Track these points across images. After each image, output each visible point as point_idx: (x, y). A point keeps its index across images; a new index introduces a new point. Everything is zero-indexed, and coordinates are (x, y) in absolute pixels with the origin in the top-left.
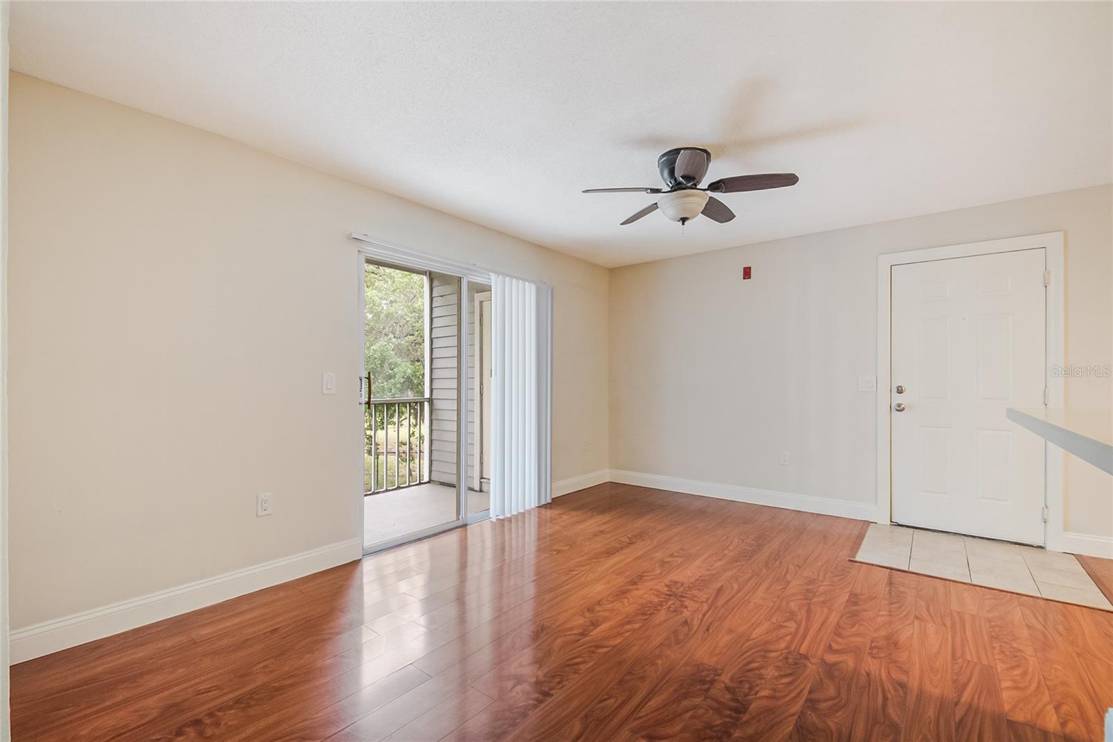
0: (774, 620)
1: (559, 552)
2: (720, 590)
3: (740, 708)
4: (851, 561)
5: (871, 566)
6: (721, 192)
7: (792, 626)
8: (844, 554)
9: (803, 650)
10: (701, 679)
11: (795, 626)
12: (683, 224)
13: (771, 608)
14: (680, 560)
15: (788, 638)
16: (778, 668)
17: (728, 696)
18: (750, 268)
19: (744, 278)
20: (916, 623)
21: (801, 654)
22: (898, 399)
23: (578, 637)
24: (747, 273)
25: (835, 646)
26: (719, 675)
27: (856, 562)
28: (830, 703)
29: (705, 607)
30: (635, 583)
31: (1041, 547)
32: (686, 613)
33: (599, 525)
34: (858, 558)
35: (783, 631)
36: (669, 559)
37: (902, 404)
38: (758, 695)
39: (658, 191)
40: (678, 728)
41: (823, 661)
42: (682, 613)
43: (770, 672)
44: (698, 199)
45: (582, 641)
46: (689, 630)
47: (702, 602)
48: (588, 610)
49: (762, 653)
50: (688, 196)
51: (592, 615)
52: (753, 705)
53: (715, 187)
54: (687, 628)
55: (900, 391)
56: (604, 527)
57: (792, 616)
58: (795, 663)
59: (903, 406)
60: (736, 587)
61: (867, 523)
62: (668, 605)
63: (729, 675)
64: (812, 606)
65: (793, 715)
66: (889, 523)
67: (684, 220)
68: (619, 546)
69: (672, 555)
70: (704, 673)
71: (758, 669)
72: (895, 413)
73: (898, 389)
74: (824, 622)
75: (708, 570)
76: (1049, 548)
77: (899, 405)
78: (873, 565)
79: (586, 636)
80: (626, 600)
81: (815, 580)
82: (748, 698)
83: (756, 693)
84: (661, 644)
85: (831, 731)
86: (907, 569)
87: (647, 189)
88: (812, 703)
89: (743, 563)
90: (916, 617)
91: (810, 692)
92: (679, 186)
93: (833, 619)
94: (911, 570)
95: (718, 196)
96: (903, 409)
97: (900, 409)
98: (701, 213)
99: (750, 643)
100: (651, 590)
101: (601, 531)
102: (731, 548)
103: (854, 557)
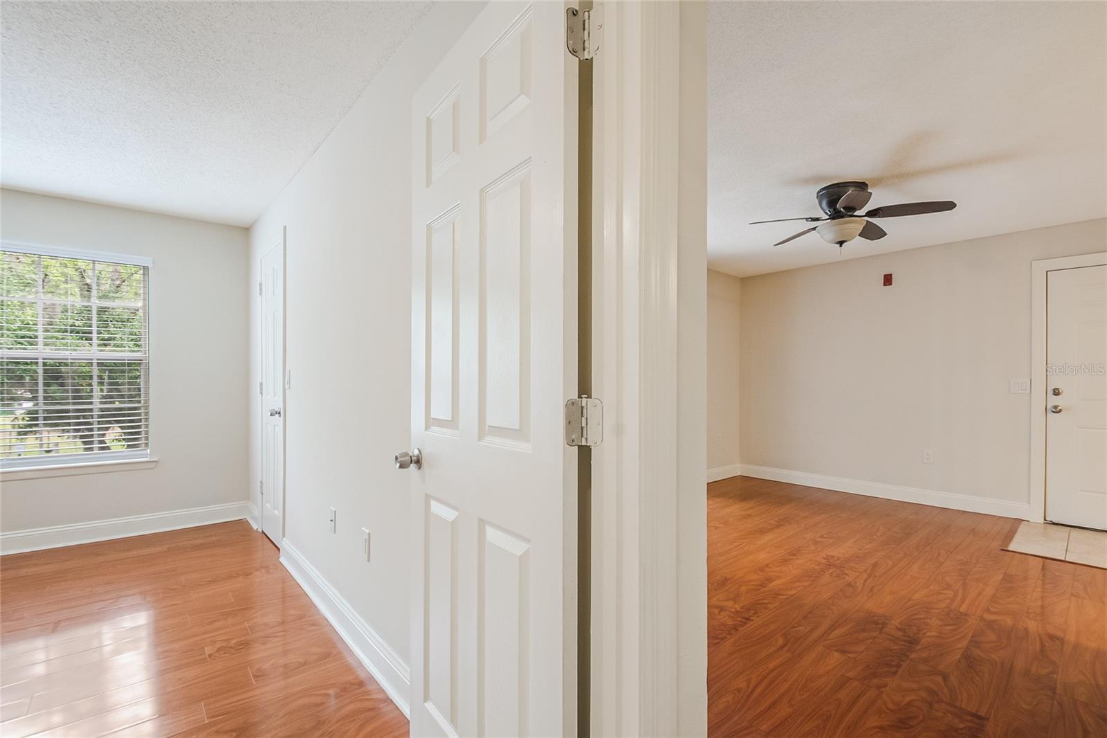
0: (932, 587)
1: (716, 528)
2: (875, 565)
3: (912, 642)
4: (1003, 550)
5: (1024, 556)
6: (879, 217)
7: (950, 593)
8: (996, 544)
9: (962, 610)
10: (873, 623)
11: (953, 594)
12: (841, 246)
13: (928, 580)
14: (831, 541)
15: (948, 601)
16: (941, 620)
17: (901, 633)
18: (891, 275)
19: (885, 285)
20: (1073, 599)
21: (961, 613)
22: (1054, 401)
23: (759, 588)
24: (888, 280)
25: (992, 609)
26: (890, 620)
27: (1009, 551)
28: (993, 645)
29: (865, 576)
30: (794, 555)
32: (848, 579)
33: (744, 510)
34: (1011, 548)
35: (941, 597)
36: (820, 539)
37: (1059, 406)
38: (926, 635)
39: (817, 219)
40: (862, 648)
41: (982, 618)
42: (844, 578)
43: (935, 622)
44: (855, 225)
45: (761, 590)
46: (854, 590)
47: (861, 573)
48: (760, 570)
49: (925, 610)
50: (847, 223)
51: (764, 574)
52: (923, 641)
53: (872, 214)
54: (852, 589)
55: (1056, 392)
56: (750, 512)
57: (949, 587)
58: (956, 619)
59: (1060, 408)
60: (890, 563)
61: (1018, 521)
62: (830, 572)
63: (898, 621)
64: (967, 581)
65: (960, 649)
66: (1042, 521)
67: (841, 243)
68: (769, 527)
69: (822, 536)
70: (876, 618)
71: (924, 619)
72: (1051, 415)
73: (1054, 392)
74: (979, 594)
75: (861, 550)
77: (1056, 407)
78: (1026, 554)
79: (765, 587)
80: (790, 566)
81: (967, 562)
82: (917, 636)
83: (925, 634)
84: (832, 597)
85: (996, 663)
86: (1063, 559)
87: (807, 219)
88: (975, 642)
89: (894, 546)
90: (1072, 595)
91: (973, 637)
92: (838, 214)
93: (989, 591)
94: (1067, 560)
95: (874, 220)
96: (1060, 411)
97: (1056, 410)
98: (859, 235)
99: (911, 602)
100: (810, 560)
101: (748, 515)
102: (878, 534)
103: (1007, 546)
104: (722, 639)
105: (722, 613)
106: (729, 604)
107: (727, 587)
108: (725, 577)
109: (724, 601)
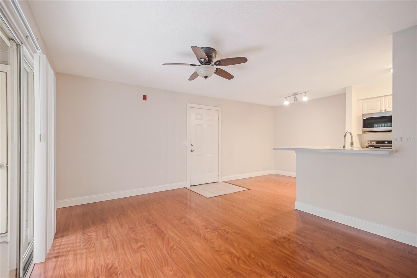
22: (192, 148)
24: (145, 98)
31: (218, 182)
66: (190, 186)
67: (206, 77)
73: (192, 145)
76: (219, 182)
78: (213, 197)
86: (218, 195)
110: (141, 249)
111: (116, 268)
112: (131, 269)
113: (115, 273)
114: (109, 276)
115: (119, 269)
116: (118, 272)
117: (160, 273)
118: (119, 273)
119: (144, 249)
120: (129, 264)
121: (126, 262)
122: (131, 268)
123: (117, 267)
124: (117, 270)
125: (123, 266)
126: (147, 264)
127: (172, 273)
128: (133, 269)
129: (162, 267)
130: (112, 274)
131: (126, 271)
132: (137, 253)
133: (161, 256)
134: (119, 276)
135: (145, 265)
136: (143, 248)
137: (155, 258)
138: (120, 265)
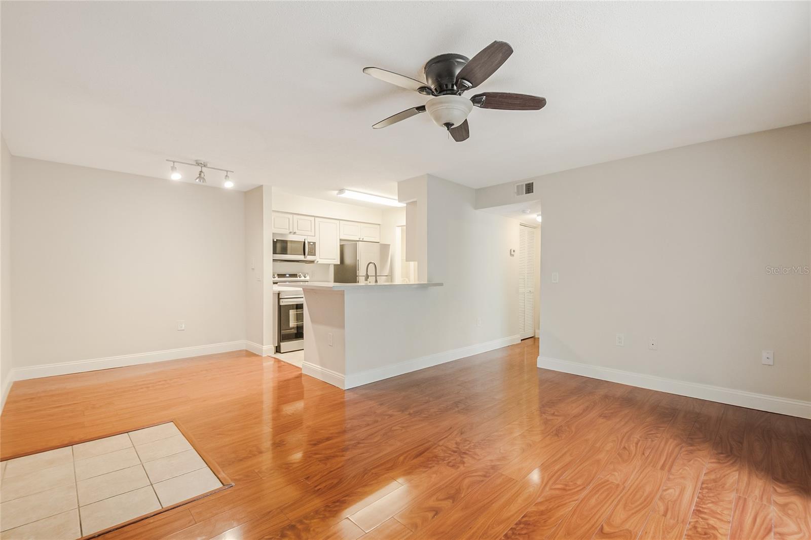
104: (549, 402)
105: (552, 412)
106: (550, 418)
107: (554, 429)
108: (558, 437)
109: (553, 419)
110: (612, 531)
111: (689, 537)
112: (665, 515)
113: (697, 531)
114: (709, 536)
115: (685, 532)
116: (690, 529)
117: (630, 483)
118: (688, 526)
119: (604, 525)
120: (662, 525)
121: (664, 532)
122: (664, 517)
123: (686, 537)
124: (690, 533)
125: (675, 530)
126: (632, 504)
127: (616, 473)
128: (662, 512)
129: (618, 486)
130: (702, 535)
131: (676, 520)
132: (627, 530)
133: (599, 494)
134: (692, 524)
135: (636, 504)
136: (607, 529)
137: (612, 499)
138: (679, 536)
